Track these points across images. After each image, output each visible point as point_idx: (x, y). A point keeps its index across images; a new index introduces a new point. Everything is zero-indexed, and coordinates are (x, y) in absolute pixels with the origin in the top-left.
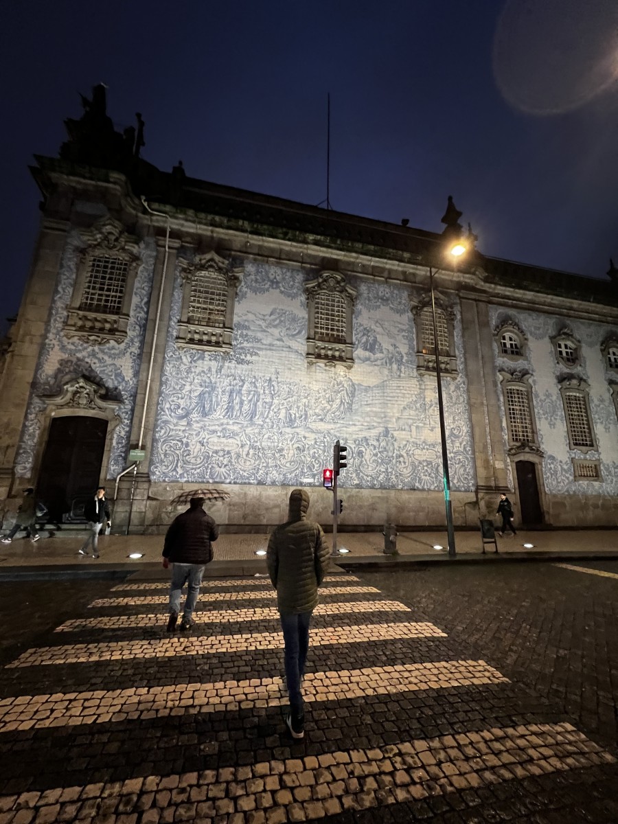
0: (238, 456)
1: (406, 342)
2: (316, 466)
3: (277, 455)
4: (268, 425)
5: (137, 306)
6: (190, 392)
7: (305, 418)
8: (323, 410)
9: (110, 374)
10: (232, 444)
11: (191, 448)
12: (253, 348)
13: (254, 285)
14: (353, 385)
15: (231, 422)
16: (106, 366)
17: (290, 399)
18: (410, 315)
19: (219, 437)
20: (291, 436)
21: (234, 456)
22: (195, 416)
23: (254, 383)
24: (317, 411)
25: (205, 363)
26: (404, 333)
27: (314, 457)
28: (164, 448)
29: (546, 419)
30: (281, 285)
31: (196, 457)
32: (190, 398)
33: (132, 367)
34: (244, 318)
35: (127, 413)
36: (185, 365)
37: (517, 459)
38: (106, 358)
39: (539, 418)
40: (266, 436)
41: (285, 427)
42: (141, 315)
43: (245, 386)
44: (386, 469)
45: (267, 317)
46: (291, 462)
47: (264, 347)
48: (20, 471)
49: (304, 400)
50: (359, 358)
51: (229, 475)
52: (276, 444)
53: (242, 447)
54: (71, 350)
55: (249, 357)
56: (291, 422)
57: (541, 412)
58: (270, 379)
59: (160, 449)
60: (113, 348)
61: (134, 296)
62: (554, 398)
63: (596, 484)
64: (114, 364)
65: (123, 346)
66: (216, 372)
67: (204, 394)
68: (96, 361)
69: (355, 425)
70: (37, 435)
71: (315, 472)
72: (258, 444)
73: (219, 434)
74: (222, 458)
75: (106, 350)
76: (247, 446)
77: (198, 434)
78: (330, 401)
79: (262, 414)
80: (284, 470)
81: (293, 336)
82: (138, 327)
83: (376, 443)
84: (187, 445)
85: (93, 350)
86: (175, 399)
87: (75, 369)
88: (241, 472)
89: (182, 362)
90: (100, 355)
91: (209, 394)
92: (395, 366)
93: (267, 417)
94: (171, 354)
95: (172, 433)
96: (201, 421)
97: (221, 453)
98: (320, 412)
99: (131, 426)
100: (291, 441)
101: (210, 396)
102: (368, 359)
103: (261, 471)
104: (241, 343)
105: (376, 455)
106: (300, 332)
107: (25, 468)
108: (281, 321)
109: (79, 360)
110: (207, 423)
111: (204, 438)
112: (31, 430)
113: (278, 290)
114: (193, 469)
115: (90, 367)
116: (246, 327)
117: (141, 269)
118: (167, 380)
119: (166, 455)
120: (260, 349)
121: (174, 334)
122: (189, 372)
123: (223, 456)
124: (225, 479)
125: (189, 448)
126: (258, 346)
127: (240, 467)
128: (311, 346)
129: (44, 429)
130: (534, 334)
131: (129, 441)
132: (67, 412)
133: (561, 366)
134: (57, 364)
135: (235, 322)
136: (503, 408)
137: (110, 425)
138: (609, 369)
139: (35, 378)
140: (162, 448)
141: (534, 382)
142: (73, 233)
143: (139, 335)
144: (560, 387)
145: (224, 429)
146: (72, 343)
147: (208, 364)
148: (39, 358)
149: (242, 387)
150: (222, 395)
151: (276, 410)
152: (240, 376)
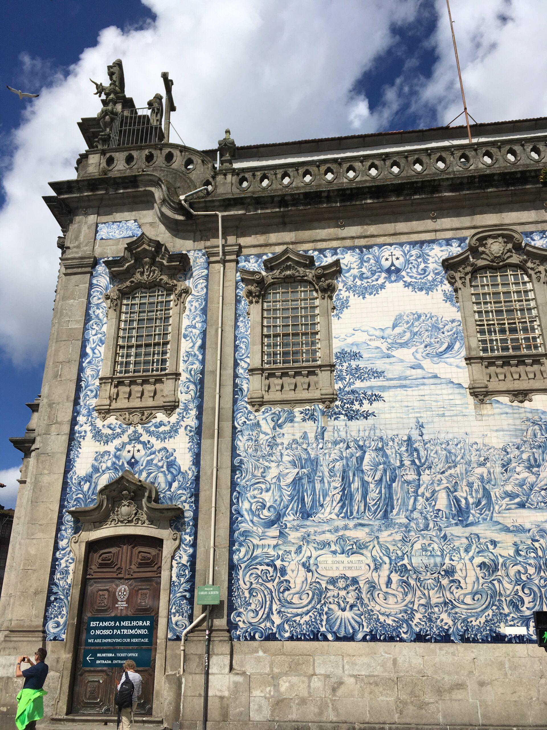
0: (372, 587)
3: (445, 582)
4: (417, 524)
5: (188, 354)
6: (279, 479)
8: (521, 485)
9: (160, 464)
12: (371, 388)
13: (359, 283)
15: (351, 524)
16: (154, 453)
17: (452, 471)
19: (334, 552)
20: (464, 540)
21: (364, 588)
22: (290, 519)
23: (382, 449)
24: (509, 488)
25: (296, 425)
28: (247, 579)
30: (404, 273)
31: (300, 593)
32: (280, 488)
33: (190, 449)
34: (350, 340)
35: (188, 525)
36: (266, 434)
38: (153, 440)
40: (417, 546)
41: (450, 525)
42: (195, 367)
43: (367, 456)
45: (389, 331)
46: (474, 594)
47: (392, 383)
51: (360, 624)
52: (438, 560)
53: (376, 569)
54: (107, 436)
55: (366, 406)
58: (409, 439)
59: (241, 582)
60: (162, 424)
61: (183, 340)
64: (165, 448)
65: (174, 418)
66: (316, 437)
67: (301, 479)
68: (140, 447)
70: (71, 572)
71: (528, 613)
72: (406, 561)
73: (333, 548)
74: (343, 593)
75: (153, 429)
76: (386, 567)
77: (299, 550)
80: (462, 610)
81: (440, 355)
82: (192, 387)
84: (283, 571)
85: (136, 432)
86: (256, 492)
87: (114, 463)
88: (382, 618)
89: (261, 431)
90: (145, 438)
91: (309, 478)
93: (415, 509)
94: (243, 419)
95: (258, 552)
96: (302, 526)
97: (341, 584)
98: (517, 490)
100: (467, 551)
101: (311, 481)
103: (418, 616)
104: (350, 384)
106: (450, 347)
108: (415, 334)
109: (118, 450)
110: (311, 530)
111: (310, 557)
112: (63, 565)
113: (401, 283)
114: (298, 615)
115: (133, 457)
116: (356, 356)
117: (190, 298)
118: (241, 462)
119: (251, 590)
120: (384, 388)
121: (245, 387)
122: (272, 444)
123: (345, 589)
124: (355, 632)
125: (287, 577)
126: (380, 384)
127: (378, 608)
128: (477, 367)
129: (79, 561)
131: (195, 572)
132: (107, 531)
134: (91, 460)
135: (336, 351)
137: (166, 547)
139: (65, 484)
140: (245, 579)
142: (100, 270)
143: (195, 398)
145: (342, 538)
146: (109, 426)
147: (300, 427)
148: (68, 454)
149: (361, 459)
150: (331, 477)
151: (428, 495)
152: (356, 441)
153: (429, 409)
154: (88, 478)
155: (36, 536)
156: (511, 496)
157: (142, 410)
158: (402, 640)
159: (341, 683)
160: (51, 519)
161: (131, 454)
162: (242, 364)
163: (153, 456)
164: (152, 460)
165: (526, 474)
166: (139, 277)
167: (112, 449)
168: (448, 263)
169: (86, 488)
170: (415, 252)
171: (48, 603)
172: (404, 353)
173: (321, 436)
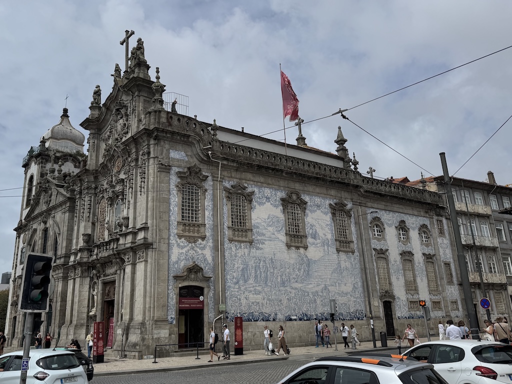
0: (262, 304)
1: (329, 232)
3: (279, 303)
4: (273, 286)
5: (208, 217)
6: (238, 268)
7: (290, 281)
8: (296, 275)
9: (201, 260)
10: (259, 298)
11: (242, 301)
12: (262, 239)
14: (308, 260)
15: (257, 285)
16: (199, 255)
17: (282, 270)
18: (330, 214)
19: (253, 294)
20: (284, 291)
22: (241, 282)
23: (265, 261)
24: (294, 276)
26: (328, 227)
29: (395, 275)
32: (238, 272)
33: (211, 255)
34: (256, 221)
35: (211, 282)
36: (234, 252)
37: (383, 300)
38: (198, 250)
39: (392, 275)
40: (273, 293)
41: (281, 286)
42: (210, 222)
43: (261, 263)
45: (267, 220)
46: (286, 307)
47: (267, 239)
48: (170, 320)
49: (288, 270)
50: (310, 243)
51: (260, 316)
52: (278, 297)
53: (263, 299)
54: (182, 246)
55: (261, 246)
56: (283, 283)
57: (393, 271)
58: (272, 258)
60: (201, 244)
61: (206, 211)
62: (398, 263)
64: (202, 253)
65: (204, 242)
67: (244, 268)
68: (194, 252)
69: (311, 284)
70: (174, 298)
71: (297, 312)
72: (270, 297)
73: (253, 292)
74: (255, 307)
75: (198, 245)
76: (266, 299)
77: (244, 293)
78: (299, 270)
79: (270, 280)
80: (283, 312)
81: (279, 231)
82: (210, 230)
83: (321, 294)
84: (240, 300)
85: (192, 246)
86: (231, 272)
87: (185, 257)
88: (265, 314)
89: (232, 250)
90: (195, 249)
92: (326, 247)
93: (273, 281)
94: (227, 245)
95: (233, 293)
96: (244, 285)
97: (255, 304)
98: (296, 277)
99: (215, 291)
100: (284, 295)
101: (247, 270)
102: (314, 244)
103: (273, 313)
104: (257, 237)
105: (322, 301)
106: (282, 229)
107: (172, 318)
108: (273, 222)
109: (187, 252)
110: (247, 286)
111: (247, 295)
112: (171, 296)
115: (192, 256)
116: (258, 227)
117: (207, 193)
118: (227, 261)
119: (231, 306)
120: (265, 240)
121: (227, 233)
122: (236, 256)
126: (265, 238)
128: (288, 237)
129: (177, 295)
130: (387, 224)
131: (214, 299)
132: (186, 284)
133: (401, 243)
134: (177, 255)
135: (253, 224)
136: (376, 270)
137: (206, 291)
138: (422, 244)
139: (169, 264)
140: (229, 302)
141: (389, 253)
142: (172, 172)
143: (211, 235)
144: (401, 256)
145: (255, 289)
146: (182, 242)
147: (243, 250)
148: (169, 252)
150: (252, 269)
151: (276, 277)
152: (258, 257)
153: (276, 249)
154: (177, 262)
155: (160, 284)
156: (295, 279)
157: (194, 237)
160: (165, 278)
161: (191, 254)
162: (225, 224)
164: (199, 257)
165: (298, 272)
166: (189, 180)
167: (184, 252)
168: (283, 200)
169: (176, 266)
170: (273, 192)
171: (168, 310)
172: (270, 229)
173: (249, 254)
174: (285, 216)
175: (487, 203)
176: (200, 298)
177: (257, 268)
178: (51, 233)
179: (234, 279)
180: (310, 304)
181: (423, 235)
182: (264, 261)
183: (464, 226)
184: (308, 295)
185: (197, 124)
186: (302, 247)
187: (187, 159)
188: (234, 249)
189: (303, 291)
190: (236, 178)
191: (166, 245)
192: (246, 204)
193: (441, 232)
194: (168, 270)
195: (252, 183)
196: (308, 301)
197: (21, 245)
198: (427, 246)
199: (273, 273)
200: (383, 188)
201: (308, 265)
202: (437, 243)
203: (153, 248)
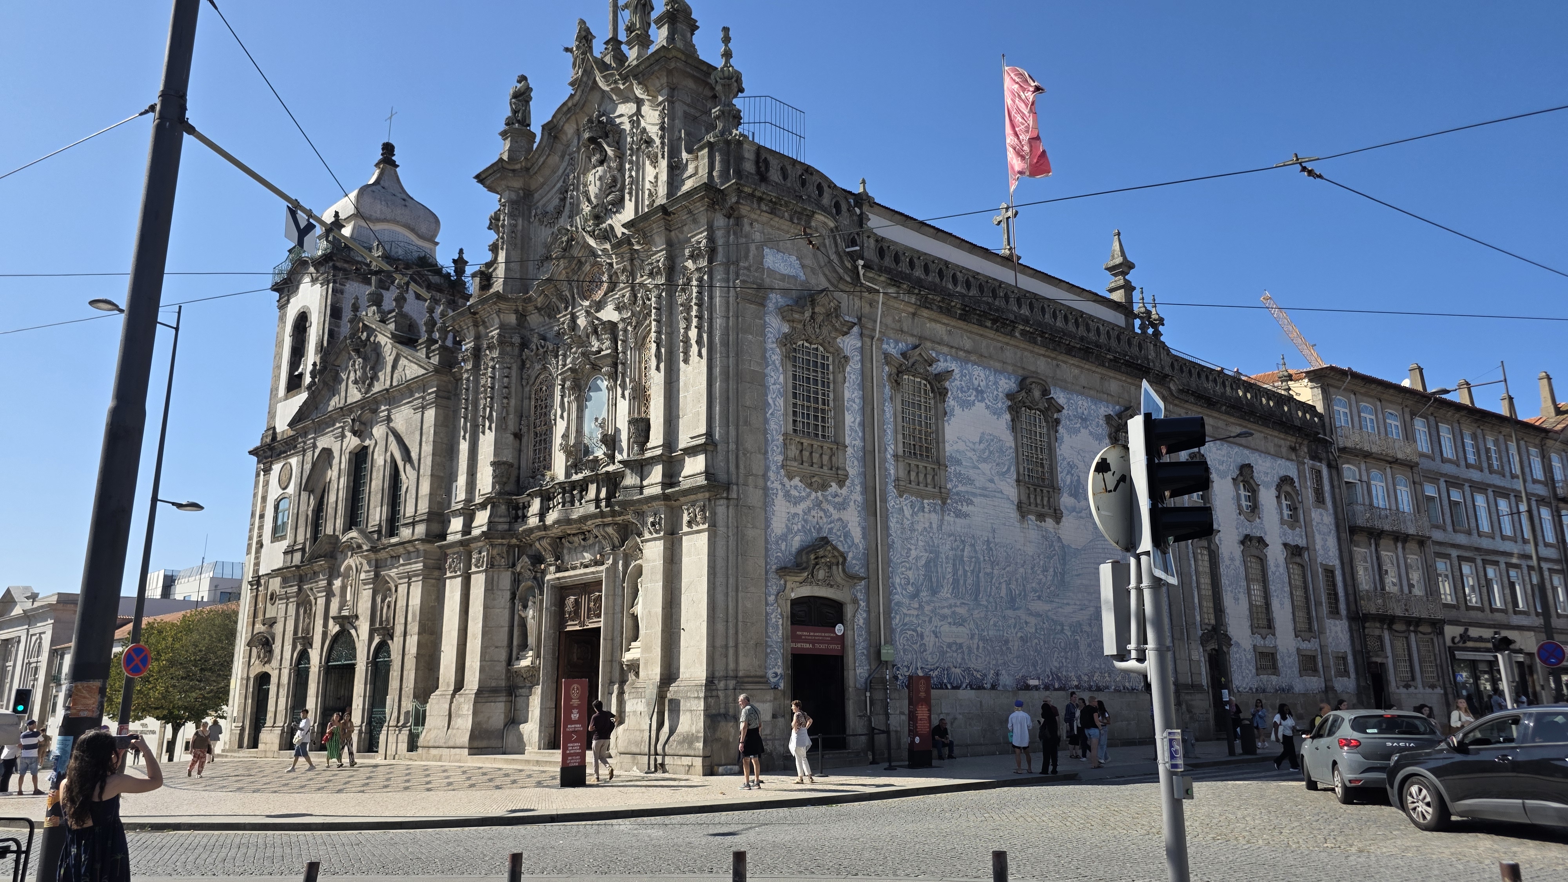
0: (970, 651)
2: (1040, 662)
3: (1004, 649)
5: (851, 429)
6: (917, 561)
7: (1025, 595)
8: (1039, 583)
9: (839, 533)
10: (961, 633)
11: (926, 639)
12: (967, 492)
13: (960, 395)
14: (1063, 547)
15: (959, 603)
16: (833, 522)
18: (1107, 441)
19: (950, 623)
20: (1013, 620)
21: (966, 651)
22: (924, 595)
23: (974, 546)
24: (1034, 585)
25: (925, 515)
27: (1036, 650)
29: (1232, 592)
30: (985, 396)
31: (932, 654)
32: (918, 569)
33: (859, 524)
34: (955, 447)
35: (861, 592)
36: (908, 520)
37: (1208, 648)
38: (831, 509)
39: (1226, 591)
42: (856, 443)
43: (966, 550)
44: (1100, 665)
45: (977, 446)
46: (1018, 657)
47: (978, 491)
48: (773, 680)
49: (1021, 570)
50: (1066, 507)
51: (964, 678)
52: (1001, 633)
53: (972, 638)
54: (795, 497)
55: (965, 509)
56: (1012, 600)
57: (1227, 582)
58: (988, 541)
59: (898, 644)
60: (836, 495)
61: (846, 413)
62: (1237, 563)
63: (1274, 678)
64: (840, 519)
65: (844, 491)
66: (937, 529)
67: (930, 562)
68: (821, 514)
69: (1068, 604)
70: (781, 627)
71: (1040, 671)
72: (986, 633)
73: (949, 620)
74: (955, 655)
75: (830, 498)
76: (976, 637)
77: (930, 621)
78: (1045, 570)
79: (985, 591)
80: (1012, 669)
81: (1003, 474)
82: (856, 463)
84: (922, 636)
85: (817, 498)
86: (903, 570)
87: (803, 526)
88: (975, 673)
89: (904, 515)
90: (825, 505)
91: (934, 563)
94: (893, 503)
95: (907, 620)
96: (931, 602)
97: (954, 648)
98: (1037, 587)
99: (868, 612)
100: (1014, 628)
101: (936, 566)
102: (1072, 510)
103: (992, 672)
104: (956, 486)
105: (1089, 645)
107: (776, 674)
108: (991, 452)
109: (805, 514)
110: (937, 605)
111: (936, 627)
112: (774, 620)
113: (984, 404)
114: (931, 670)
115: (818, 523)
116: (958, 462)
117: (848, 369)
118: (894, 542)
119: (905, 651)
120: (974, 495)
121: (892, 472)
122: (912, 530)
123: (956, 651)
124: (962, 683)
125: (924, 641)
126: (972, 490)
127: (972, 666)
128: (1022, 490)
129: (787, 617)
130: (1217, 469)
131: (869, 633)
132: (806, 591)
133: (1242, 517)
134: (784, 520)
135: (947, 454)
136: (1194, 578)
137: (849, 610)
138: (1282, 522)
139: (767, 541)
140: (900, 641)
141: (1220, 540)
142: (771, 306)
143: (859, 474)
144: (1242, 547)
145: (954, 613)
146: (796, 487)
147: (928, 518)
148: (766, 511)
149: (963, 550)
150: (947, 563)
151: (997, 585)
152: (960, 537)
153: (998, 518)
154: (784, 537)
155: (750, 591)
156: (1036, 591)
157: (822, 477)
158: (984, 688)
159: (955, 719)
160: (760, 574)
161: (816, 520)
162: (889, 449)
163: (833, 525)
164: (832, 529)
165: (1041, 576)
166: (810, 330)
167: (801, 512)
168: (1010, 396)
169: (783, 548)
170: (992, 378)
171: (767, 655)
172: (985, 467)
173: (940, 527)
174: (1016, 439)
175: (1409, 435)
176: (837, 627)
177: (958, 560)
178: (379, 459)
179: (910, 587)
180: (1066, 652)
181: (1284, 502)
182: (972, 545)
183: (1365, 485)
184: (1062, 630)
185: (826, 188)
186: (1051, 516)
187: (803, 278)
188: (907, 512)
189: (1053, 620)
190: (913, 335)
191: (761, 492)
192: (932, 402)
193: (1320, 499)
194: (766, 556)
195: (945, 350)
196: (1062, 644)
197: (274, 492)
198: (1292, 527)
199: (990, 575)
200: (1210, 385)
201: (1064, 560)
202: (1311, 521)
203: (727, 499)
